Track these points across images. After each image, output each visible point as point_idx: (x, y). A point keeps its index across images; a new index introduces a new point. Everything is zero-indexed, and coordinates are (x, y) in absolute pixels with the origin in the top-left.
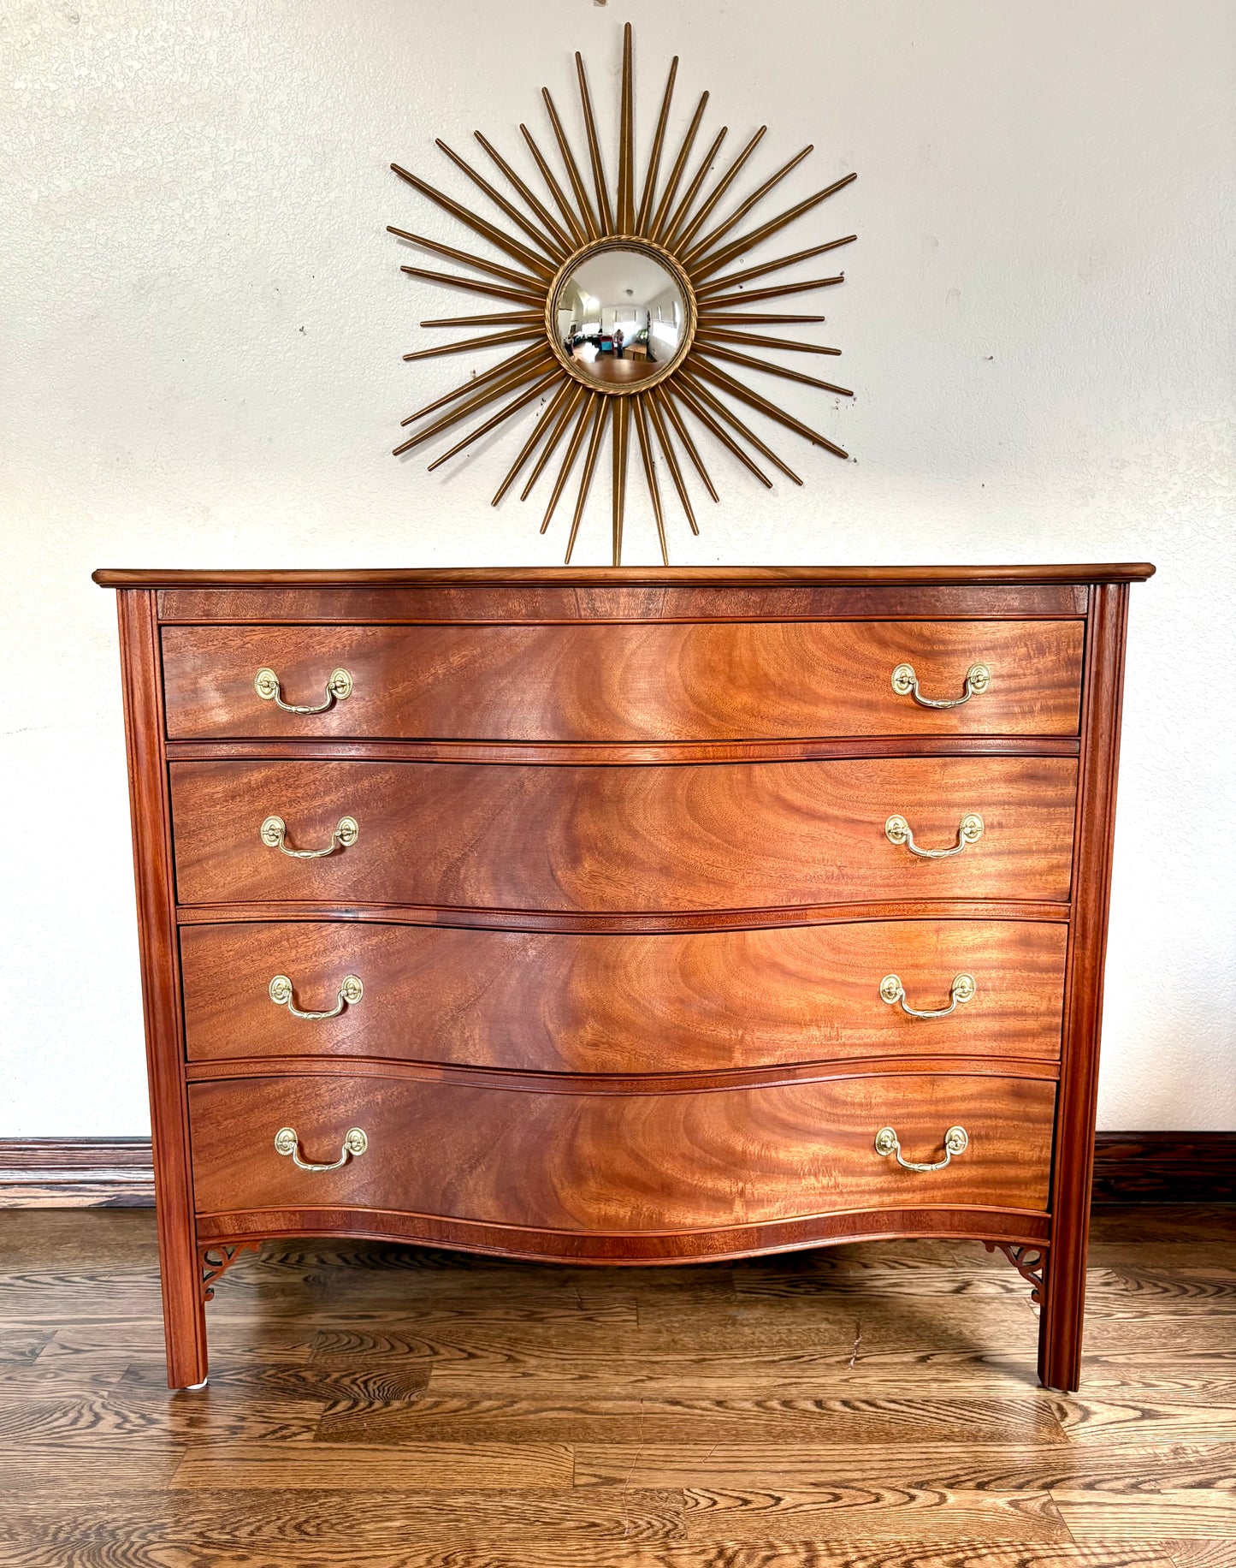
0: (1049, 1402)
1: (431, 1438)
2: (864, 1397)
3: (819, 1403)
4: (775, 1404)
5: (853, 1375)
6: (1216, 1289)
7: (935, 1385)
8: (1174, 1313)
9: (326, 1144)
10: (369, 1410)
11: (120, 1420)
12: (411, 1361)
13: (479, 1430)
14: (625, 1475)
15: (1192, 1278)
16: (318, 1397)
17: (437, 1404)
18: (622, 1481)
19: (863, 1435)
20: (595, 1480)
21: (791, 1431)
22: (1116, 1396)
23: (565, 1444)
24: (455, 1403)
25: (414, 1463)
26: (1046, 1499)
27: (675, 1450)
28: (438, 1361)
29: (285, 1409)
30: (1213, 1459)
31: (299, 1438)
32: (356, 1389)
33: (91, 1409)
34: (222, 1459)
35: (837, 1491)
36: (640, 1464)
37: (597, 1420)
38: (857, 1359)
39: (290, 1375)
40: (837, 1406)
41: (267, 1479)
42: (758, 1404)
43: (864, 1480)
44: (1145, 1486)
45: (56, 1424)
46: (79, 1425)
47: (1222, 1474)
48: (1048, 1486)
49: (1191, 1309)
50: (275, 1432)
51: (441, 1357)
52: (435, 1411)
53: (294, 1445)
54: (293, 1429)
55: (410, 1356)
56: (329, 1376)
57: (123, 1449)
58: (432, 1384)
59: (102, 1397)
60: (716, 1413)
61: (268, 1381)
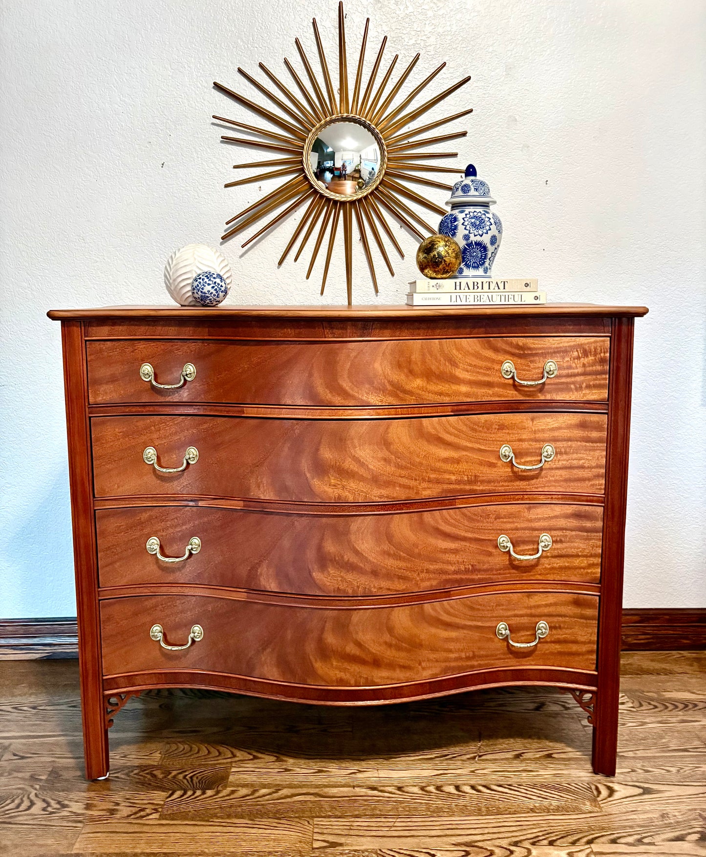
0: (590, 784)
1: (229, 816)
2: (483, 783)
3: (457, 788)
4: (432, 789)
5: (478, 767)
6: (683, 705)
7: (524, 774)
8: (660, 722)
9: (180, 634)
10: (193, 797)
11: (45, 805)
12: (219, 762)
13: (257, 810)
14: (342, 840)
15: (670, 699)
16: (163, 789)
17: (233, 792)
18: (341, 845)
19: (484, 809)
20: (325, 844)
21: (441, 808)
22: (629, 779)
23: (308, 819)
24: (244, 791)
25: (218, 834)
26: (588, 851)
27: (373, 822)
28: (235, 762)
29: (142, 797)
30: (685, 821)
31: (151, 817)
32: (185, 781)
33: (29, 798)
34: (104, 832)
35: (468, 849)
36: (352, 832)
37: (327, 801)
38: (480, 756)
39: (147, 774)
40: (467, 789)
41: (131, 846)
42: (422, 789)
43: (483, 841)
44: (645, 840)
45: (7, 808)
46: (21, 808)
47: (690, 831)
48: (590, 842)
49: (670, 719)
50: (136, 813)
51: (237, 759)
52: (232, 797)
53: (147, 822)
54: (148, 811)
55: (220, 758)
56: (170, 773)
57: (46, 825)
58: (231, 778)
59: (36, 789)
60: (397, 796)
61: (135, 778)
